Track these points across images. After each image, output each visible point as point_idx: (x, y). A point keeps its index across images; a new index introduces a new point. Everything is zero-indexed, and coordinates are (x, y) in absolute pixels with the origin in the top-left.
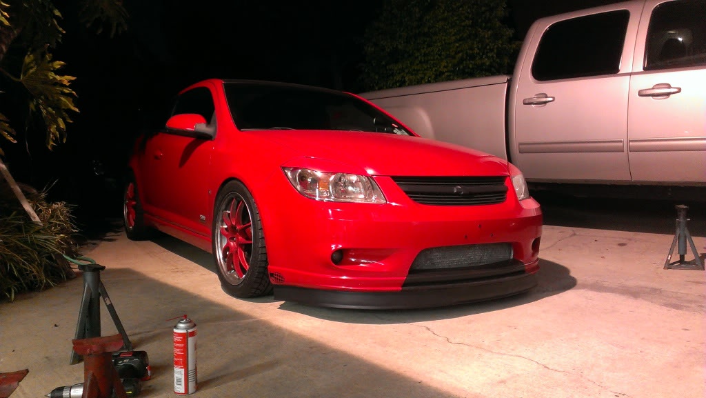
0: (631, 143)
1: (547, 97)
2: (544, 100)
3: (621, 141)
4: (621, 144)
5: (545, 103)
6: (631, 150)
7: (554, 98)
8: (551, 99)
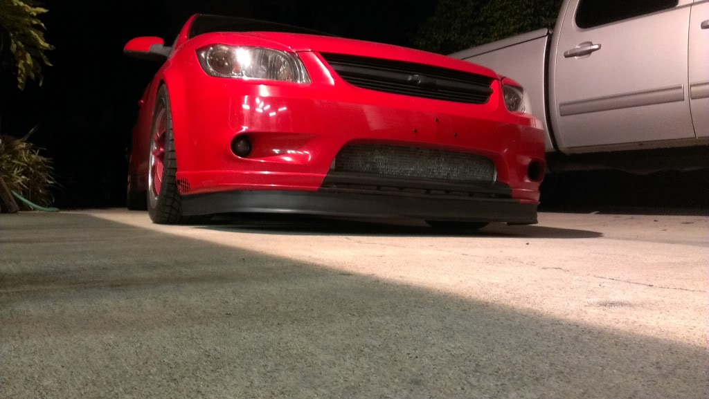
0: (693, 89)
1: (591, 44)
2: (589, 48)
3: (680, 87)
4: (681, 91)
5: (590, 52)
6: (694, 97)
7: (600, 46)
8: (596, 47)
